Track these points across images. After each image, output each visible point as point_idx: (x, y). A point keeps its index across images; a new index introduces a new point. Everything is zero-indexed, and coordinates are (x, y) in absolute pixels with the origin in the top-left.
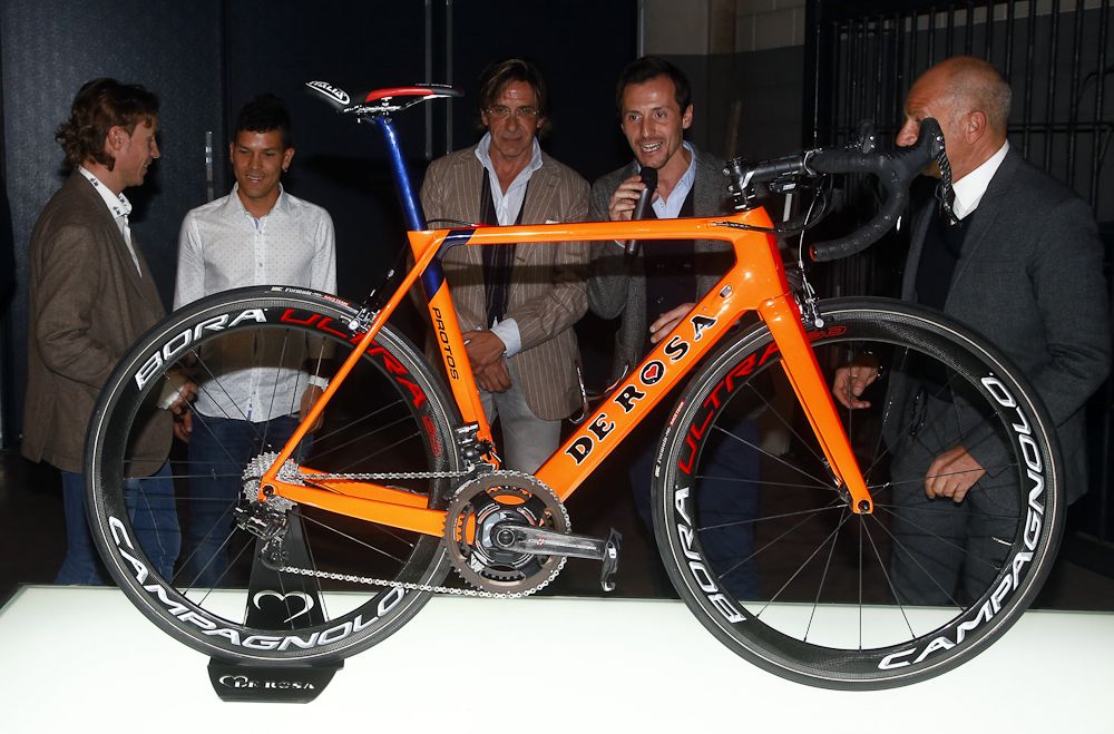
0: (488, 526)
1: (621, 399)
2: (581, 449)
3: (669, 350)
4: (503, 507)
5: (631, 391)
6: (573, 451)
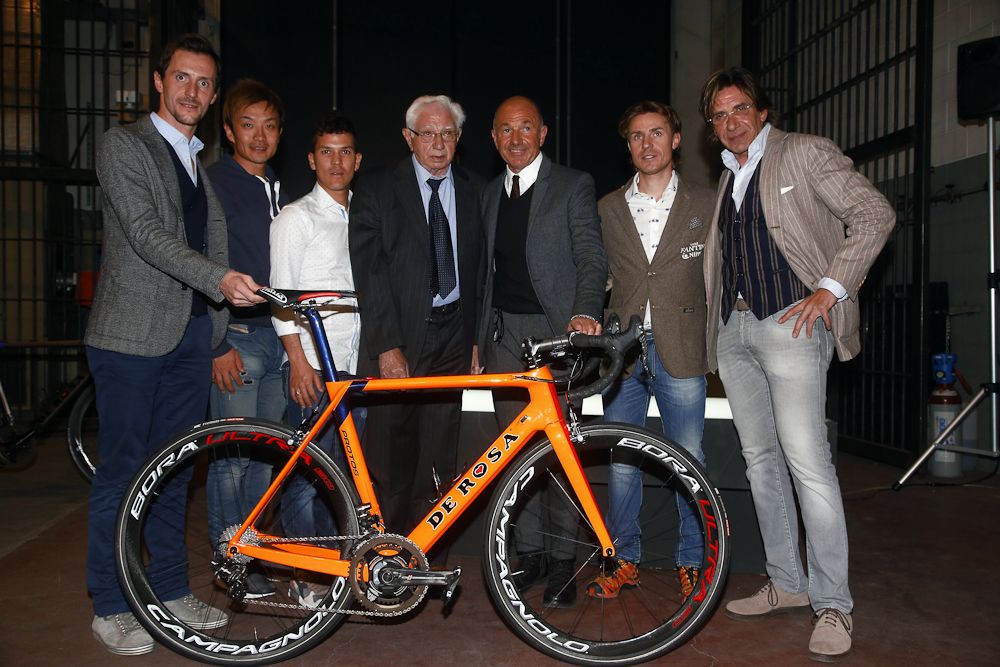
0: (376, 571)
1: (461, 487)
2: (436, 519)
3: (490, 456)
4: (385, 558)
5: (467, 482)
6: (431, 520)
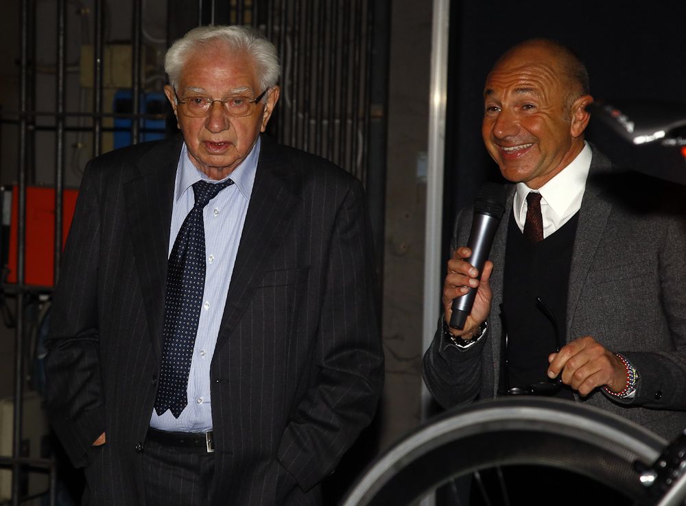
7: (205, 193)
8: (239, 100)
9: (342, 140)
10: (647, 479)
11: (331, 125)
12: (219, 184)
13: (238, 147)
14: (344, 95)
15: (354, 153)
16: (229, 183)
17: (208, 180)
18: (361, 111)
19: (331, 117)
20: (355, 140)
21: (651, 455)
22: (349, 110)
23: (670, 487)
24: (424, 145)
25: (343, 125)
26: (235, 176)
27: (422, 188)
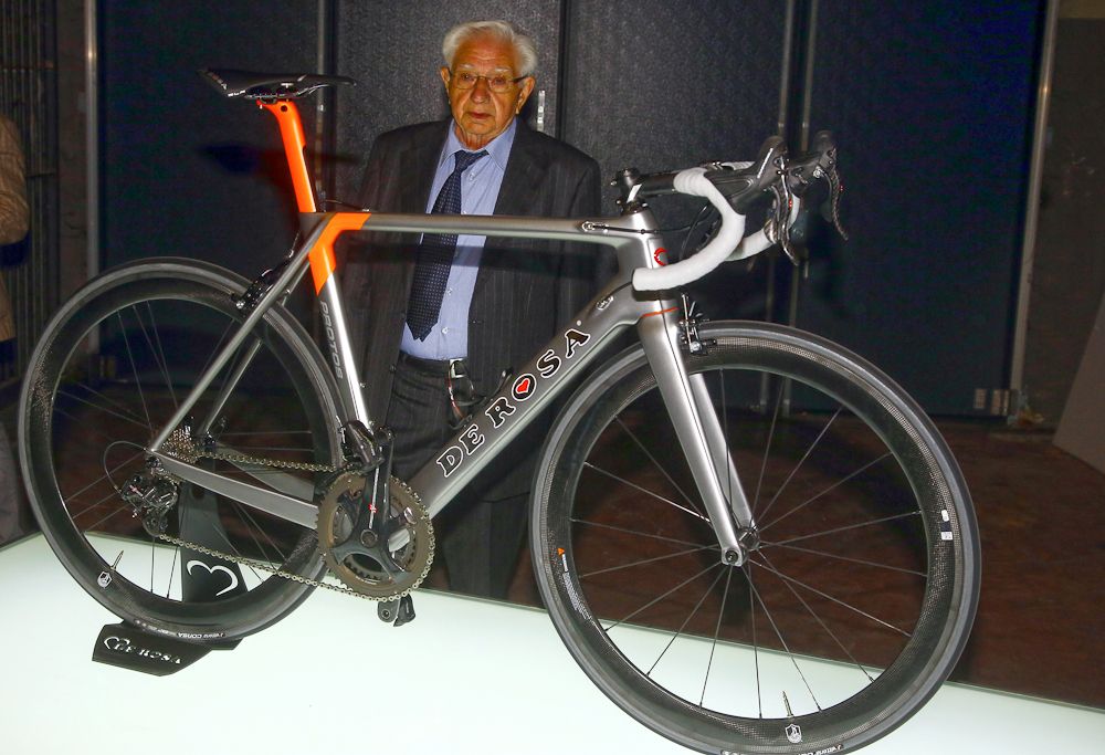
7: (464, 160)
8: (500, 80)
9: (27, 83)
10: (240, 305)
11: (19, 74)
12: (476, 154)
13: (497, 119)
14: (27, 54)
15: (36, 92)
16: (485, 153)
17: (467, 151)
18: (39, 64)
19: (18, 67)
20: (35, 83)
21: (243, 290)
22: (31, 63)
23: (254, 309)
24: (82, 87)
25: (27, 74)
26: (490, 148)
27: (83, 116)
